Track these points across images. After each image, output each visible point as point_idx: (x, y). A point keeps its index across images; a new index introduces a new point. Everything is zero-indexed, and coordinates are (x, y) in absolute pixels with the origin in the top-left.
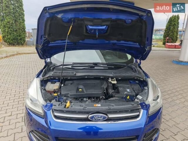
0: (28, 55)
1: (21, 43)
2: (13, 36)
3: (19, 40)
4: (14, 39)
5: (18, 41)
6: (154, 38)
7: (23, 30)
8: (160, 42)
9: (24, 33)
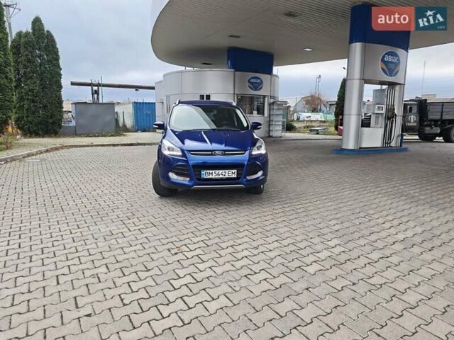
1: (54, 130)
3: (49, 124)
4: (40, 123)
5: (47, 127)
6: (323, 119)
7: (58, 105)
8: (331, 126)
9: (59, 111)
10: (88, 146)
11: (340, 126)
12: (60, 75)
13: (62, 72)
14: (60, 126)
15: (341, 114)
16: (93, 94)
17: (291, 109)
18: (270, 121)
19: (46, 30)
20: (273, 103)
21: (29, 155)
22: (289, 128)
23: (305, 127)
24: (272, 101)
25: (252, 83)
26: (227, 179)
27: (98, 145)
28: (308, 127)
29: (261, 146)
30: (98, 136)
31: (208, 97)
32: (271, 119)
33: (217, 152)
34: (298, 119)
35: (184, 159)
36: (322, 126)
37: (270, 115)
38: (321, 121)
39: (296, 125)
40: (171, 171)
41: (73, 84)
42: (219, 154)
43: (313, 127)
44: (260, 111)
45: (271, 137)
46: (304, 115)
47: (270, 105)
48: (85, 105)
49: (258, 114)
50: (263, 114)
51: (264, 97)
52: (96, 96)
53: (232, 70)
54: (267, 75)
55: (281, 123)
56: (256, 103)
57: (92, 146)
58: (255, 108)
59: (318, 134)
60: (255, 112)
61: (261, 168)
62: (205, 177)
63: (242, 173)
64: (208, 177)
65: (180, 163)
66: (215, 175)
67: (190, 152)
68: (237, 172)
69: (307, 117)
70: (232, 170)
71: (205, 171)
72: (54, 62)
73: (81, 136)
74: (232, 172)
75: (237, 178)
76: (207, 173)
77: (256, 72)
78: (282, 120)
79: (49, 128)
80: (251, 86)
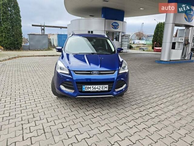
0: (28, 58)
1: (18, 47)
2: (11, 41)
4: (11, 44)
5: (15, 46)
6: (145, 43)
8: (150, 47)
9: (20, 38)
10: (32, 56)
11: (155, 47)
12: (20, 21)
13: (21, 19)
15: (156, 41)
16: (42, 30)
18: (122, 44)
20: (124, 35)
22: (130, 47)
23: (136, 47)
24: (123, 34)
25: (113, 25)
26: (101, 92)
27: (37, 56)
28: (138, 47)
29: (125, 67)
30: (39, 51)
31: (92, 32)
32: (122, 43)
33: (94, 72)
34: (134, 43)
35: (70, 76)
36: (144, 47)
37: (122, 41)
38: (143, 44)
39: (133, 46)
40: (61, 84)
41: (33, 25)
42: (96, 74)
43: (140, 47)
44: (117, 39)
47: (122, 36)
48: (34, 35)
49: (116, 41)
50: (118, 41)
51: (119, 32)
52: (43, 31)
53: (104, 19)
54: (121, 22)
55: (127, 45)
56: (115, 35)
57: (34, 56)
58: (115, 37)
59: (144, 51)
61: (125, 82)
62: (85, 90)
63: (112, 87)
64: (88, 90)
65: (67, 80)
66: (93, 89)
67: (74, 72)
68: (108, 86)
69: (138, 42)
70: (105, 85)
71: (85, 86)
72: (18, 14)
73: (31, 50)
74: (105, 87)
75: (109, 91)
76: (86, 87)
77: (116, 20)
78: (127, 44)
79: (16, 46)
80: (113, 27)
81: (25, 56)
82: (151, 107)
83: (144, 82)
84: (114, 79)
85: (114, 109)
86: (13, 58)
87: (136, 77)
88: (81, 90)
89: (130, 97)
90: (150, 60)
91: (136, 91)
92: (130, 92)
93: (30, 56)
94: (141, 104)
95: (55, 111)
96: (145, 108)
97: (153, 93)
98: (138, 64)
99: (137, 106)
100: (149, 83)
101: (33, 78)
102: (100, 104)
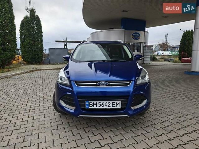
0: (46, 71)
1: (39, 61)
2: (32, 55)
3: (37, 59)
4: (32, 58)
6: (171, 54)
7: (41, 50)
8: (176, 58)
9: (41, 53)
10: (49, 69)
11: (183, 57)
12: (42, 36)
14: (42, 59)
15: (183, 51)
16: (64, 46)
17: (153, 50)
19: (36, 15)
20: (146, 46)
21: (16, 75)
22: (154, 59)
23: (161, 58)
24: (145, 45)
26: (112, 110)
28: (162, 58)
29: (145, 76)
30: (59, 64)
32: (144, 54)
33: (101, 83)
34: (158, 54)
36: (170, 58)
37: (144, 52)
38: (168, 55)
39: (157, 57)
40: (60, 99)
41: (56, 41)
42: (103, 85)
43: (165, 58)
44: (139, 50)
45: (145, 63)
46: (161, 53)
47: (144, 47)
48: (54, 50)
49: (137, 52)
50: (140, 52)
51: (141, 43)
53: (124, 29)
54: (142, 32)
55: (150, 56)
58: (136, 48)
59: (169, 62)
60: (136, 51)
61: (145, 97)
62: (89, 107)
63: (127, 104)
64: (93, 107)
65: (68, 93)
66: (100, 105)
67: (76, 83)
68: (120, 102)
69: (162, 53)
70: (116, 101)
71: (89, 102)
72: (39, 30)
73: (51, 64)
74: (117, 103)
75: (122, 109)
76: (91, 104)
77: (137, 30)
78: (150, 54)
79: (37, 60)
80: (133, 37)
81: (43, 70)
82: (186, 134)
83: (172, 97)
84: (128, 92)
85: (130, 135)
86: (31, 71)
87: (162, 91)
88: (84, 107)
89: (154, 117)
90: (178, 71)
91: (162, 108)
92: (153, 109)
93: (48, 70)
94: (170, 128)
95: (52, 134)
96: (176, 135)
97: (185, 112)
98: (163, 76)
99: (164, 132)
100: (179, 98)
101: (43, 91)
102: (113, 125)
